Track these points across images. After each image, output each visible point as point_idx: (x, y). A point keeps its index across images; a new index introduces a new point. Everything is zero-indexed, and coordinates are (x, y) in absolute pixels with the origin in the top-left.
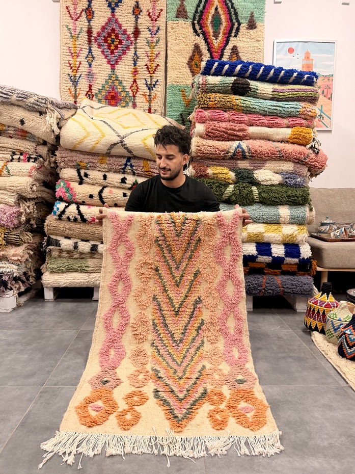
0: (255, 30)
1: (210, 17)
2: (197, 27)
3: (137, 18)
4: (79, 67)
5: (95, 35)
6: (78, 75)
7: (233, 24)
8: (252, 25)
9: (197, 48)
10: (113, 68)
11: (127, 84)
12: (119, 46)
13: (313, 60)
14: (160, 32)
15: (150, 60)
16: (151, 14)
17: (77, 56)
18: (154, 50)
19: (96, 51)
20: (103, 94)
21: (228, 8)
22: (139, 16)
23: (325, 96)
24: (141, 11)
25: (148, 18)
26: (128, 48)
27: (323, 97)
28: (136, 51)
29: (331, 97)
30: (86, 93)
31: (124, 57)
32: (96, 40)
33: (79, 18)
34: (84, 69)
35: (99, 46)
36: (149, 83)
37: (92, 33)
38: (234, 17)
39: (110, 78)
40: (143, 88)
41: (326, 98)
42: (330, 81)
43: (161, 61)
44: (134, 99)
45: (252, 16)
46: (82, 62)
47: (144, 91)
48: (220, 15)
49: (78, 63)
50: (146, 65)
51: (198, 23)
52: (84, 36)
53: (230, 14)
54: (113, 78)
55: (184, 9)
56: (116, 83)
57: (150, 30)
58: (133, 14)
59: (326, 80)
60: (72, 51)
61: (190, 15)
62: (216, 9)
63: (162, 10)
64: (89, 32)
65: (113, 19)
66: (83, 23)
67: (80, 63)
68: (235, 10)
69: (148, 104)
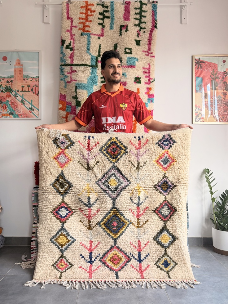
13: (22, 65)
23: (34, 93)
27: (32, 93)
29: (39, 93)
41: (34, 94)
42: (37, 81)
59: (34, 80)
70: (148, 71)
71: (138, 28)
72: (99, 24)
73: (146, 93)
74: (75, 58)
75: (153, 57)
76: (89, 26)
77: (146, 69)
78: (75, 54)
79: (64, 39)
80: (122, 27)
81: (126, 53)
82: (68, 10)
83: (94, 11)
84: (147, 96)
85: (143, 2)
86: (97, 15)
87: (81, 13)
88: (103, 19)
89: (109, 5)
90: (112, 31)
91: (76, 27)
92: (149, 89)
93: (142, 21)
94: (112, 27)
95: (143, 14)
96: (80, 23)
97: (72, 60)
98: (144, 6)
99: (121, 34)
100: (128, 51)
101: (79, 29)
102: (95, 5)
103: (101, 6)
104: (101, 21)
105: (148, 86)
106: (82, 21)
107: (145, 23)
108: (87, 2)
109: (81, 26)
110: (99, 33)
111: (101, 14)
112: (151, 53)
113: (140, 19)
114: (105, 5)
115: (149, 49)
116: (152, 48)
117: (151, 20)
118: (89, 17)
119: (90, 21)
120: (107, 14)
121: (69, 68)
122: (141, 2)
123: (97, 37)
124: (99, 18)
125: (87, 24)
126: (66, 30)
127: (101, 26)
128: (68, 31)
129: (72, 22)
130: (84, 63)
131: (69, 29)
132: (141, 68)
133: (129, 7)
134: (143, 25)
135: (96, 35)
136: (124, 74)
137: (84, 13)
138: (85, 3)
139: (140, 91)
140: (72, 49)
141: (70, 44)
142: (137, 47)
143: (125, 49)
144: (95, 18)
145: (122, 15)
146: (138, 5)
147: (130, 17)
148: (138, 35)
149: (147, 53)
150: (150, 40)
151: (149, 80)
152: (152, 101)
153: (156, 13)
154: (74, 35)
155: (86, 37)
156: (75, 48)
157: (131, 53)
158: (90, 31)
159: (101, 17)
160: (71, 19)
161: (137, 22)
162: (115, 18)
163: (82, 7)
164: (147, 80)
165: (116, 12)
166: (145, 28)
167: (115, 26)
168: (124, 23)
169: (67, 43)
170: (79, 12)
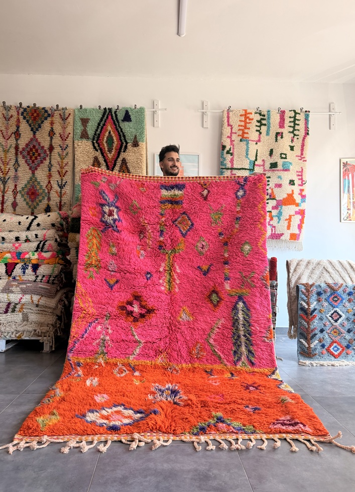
0: (138, 148)
1: (105, 138)
2: (96, 145)
3: (51, 138)
4: (8, 171)
5: (21, 150)
6: (7, 177)
7: (122, 143)
8: (136, 144)
9: (96, 159)
10: (33, 173)
11: (44, 184)
12: (38, 157)
14: (68, 149)
15: (61, 168)
16: (62, 136)
17: (7, 164)
18: (64, 160)
19: (22, 161)
20: (25, 191)
21: (118, 132)
22: (54, 137)
24: (55, 134)
25: (60, 138)
26: (45, 159)
28: (50, 161)
30: (12, 190)
31: (42, 165)
32: (21, 153)
33: (9, 138)
34: (12, 173)
35: (24, 157)
36: (60, 184)
37: (18, 148)
38: (122, 138)
39: (31, 179)
40: (56, 187)
43: (69, 168)
44: (49, 195)
45: (135, 137)
46: (11, 169)
47: (56, 189)
48: (112, 137)
49: (8, 169)
50: (58, 171)
51: (97, 142)
52: (13, 151)
53: (120, 136)
54: (33, 180)
55: (86, 133)
56: (36, 183)
57: (61, 147)
58: (49, 136)
60: (3, 161)
61: (91, 136)
62: (110, 133)
63: (70, 133)
64: (17, 148)
65: (34, 139)
66: (12, 142)
67: (9, 169)
68: (123, 133)
69: (59, 198)
70: (300, 174)
71: (292, 135)
72: (257, 131)
73: (299, 194)
74: (235, 162)
75: (306, 161)
76: (248, 133)
77: (300, 172)
78: (235, 159)
79: (224, 144)
80: (277, 134)
81: (282, 158)
82: (228, 117)
83: (252, 119)
84: (300, 196)
85: (297, 111)
86: (255, 123)
87: (240, 121)
88: (260, 126)
89: (266, 113)
90: (268, 137)
91: (236, 133)
92: (302, 190)
93: (296, 128)
94: (268, 134)
95: (297, 122)
96: (239, 130)
97: (232, 165)
98: (297, 115)
99: (276, 141)
100: (283, 156)
101: (239, 135)
102: (253, 113)
103: (258, 115)
104: (259, 129)
105: (301, 188)
106: (241, 128)
107: (299, 130)
108: (246, 111)
109: (241, 133)
110: (257, 139)
111: (258, 121)
112: (303, 158)
113: (294, 127)
114: (262, 114)
115: (302, 154)
116: (304, 153)
117: (304, 128)
118: (247, 124)
119: (249, 129)
120: (264, 122)
121: (229, 171)
122: (294, 111)
123: (255, 143)
124: (256, 126)
125: (246, 131)
126: (226, 137)
127: (258, 133)
128: (228, 137)
129: (232, 129)
130: (244, 167)
131: (229, 135)
132: (295, 172)
133: (284, 116)
134: (296, 132)
135: (254, 141)
136: (279, 177)
137: (243, 121)
138: (244, 112)
139: (294, 192)
140: (232, 154)
141: (230, 149)
142: (291, 152)
143: (281, 154)
144: (253, 126)
145: (278, 123)
146: (293, 114)
147: (285, 125)
148: (292, 141)
149: (300, 158)
150: (303, 145)
151: (302, 182)
152: (304, 201)
153: (308, 121)
154: (234, 141)
155: (245, 142)
156: (235, 153)
157: (286, 158)
158: (248, 138)
159: (259, 124)
160: (231, 126)
161: (291, 129)
162: (271, 125)
163: (241, 115)
164: (300, 182)
165: (272, 121)
166: (298, 135)
167: (271, 132)
168: (280, 130)
169: (227, 149)
170: (238, 120)
